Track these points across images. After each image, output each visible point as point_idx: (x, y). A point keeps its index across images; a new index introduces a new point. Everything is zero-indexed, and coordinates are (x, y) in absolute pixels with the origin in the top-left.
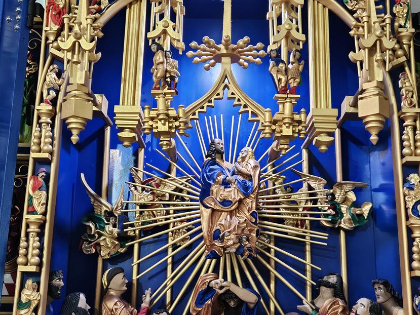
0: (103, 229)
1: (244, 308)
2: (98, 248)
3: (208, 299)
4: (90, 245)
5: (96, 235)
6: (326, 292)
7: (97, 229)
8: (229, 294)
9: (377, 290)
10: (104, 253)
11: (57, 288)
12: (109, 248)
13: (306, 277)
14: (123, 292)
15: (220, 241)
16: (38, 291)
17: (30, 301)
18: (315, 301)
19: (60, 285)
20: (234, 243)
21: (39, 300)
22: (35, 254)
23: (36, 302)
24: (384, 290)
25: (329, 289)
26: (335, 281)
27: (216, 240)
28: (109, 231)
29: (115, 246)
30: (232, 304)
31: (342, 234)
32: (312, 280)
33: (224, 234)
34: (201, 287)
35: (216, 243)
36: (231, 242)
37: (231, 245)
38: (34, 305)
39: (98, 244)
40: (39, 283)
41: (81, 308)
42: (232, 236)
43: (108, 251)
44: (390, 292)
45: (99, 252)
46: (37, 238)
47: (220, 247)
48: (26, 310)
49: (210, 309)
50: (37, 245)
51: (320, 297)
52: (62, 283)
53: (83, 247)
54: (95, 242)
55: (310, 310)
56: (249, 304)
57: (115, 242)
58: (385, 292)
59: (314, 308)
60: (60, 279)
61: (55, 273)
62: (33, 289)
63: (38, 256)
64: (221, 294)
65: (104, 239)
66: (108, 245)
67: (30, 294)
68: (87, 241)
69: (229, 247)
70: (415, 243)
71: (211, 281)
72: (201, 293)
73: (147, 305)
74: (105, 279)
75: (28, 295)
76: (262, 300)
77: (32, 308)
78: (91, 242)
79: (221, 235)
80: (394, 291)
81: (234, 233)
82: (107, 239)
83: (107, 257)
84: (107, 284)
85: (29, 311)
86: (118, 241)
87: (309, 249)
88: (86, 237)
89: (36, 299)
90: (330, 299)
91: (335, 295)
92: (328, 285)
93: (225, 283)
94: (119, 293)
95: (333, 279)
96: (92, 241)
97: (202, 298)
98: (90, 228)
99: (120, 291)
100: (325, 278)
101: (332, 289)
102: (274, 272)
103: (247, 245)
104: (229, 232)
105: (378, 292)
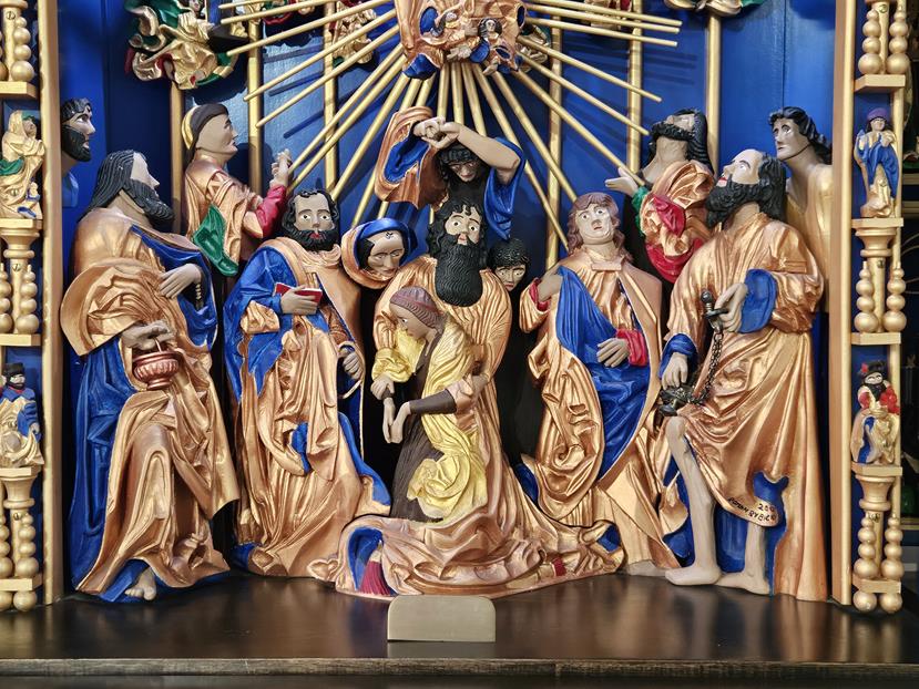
0: (175, 22)
1: (490, 183)
2: (167, 65)
3: (412, 163)
4: (151, 59)
5: (161, 37)
6: (669, 149)
7: (161, 22)
8: (457, 151)
9: (780, 131)
10: (182, 77)
11: (81, 137)
12: (192, 65)
13: (630, 118)
14: (230, 157)
15: (435, 34)
16: (39, 136)
17: (22, 157)
18: (644, 170)
19: (85, 130)
20: (467, 37)
21: (44, 157)
22: (22, 55)
23: (37, 161)
24: (794, 130)
25: (677, 142)
26: (691, 125)
27: (425, 34)
28: (190, 27)
29: (206, 60)
30: (464, 173)
31: (714, 24)
32: (642, 126)
33: (445, 17)
34: (397, 136)
35: (428, 40)
36: (459, 35)
37: (460, 42)
38: (32, 167)
39: (167, 58)
40: (38, 123)
41: (138, 182)
42: (463, 21)
43: (192, 73)
44: (807, 135)
45: (169, 75)
46: (22, 21)
47: (437, 47)
48: (16, 178)
49: (418, 185)
50: (24, 36)
51: (657, 161)
52: (90, 127)
53: (135, 64)
54: (160, 53)
55: (633, 186)
56: (501, 173)
57: (204, 51)
58: (795, 135)
59: (642, 183)
60: (84, 117)
61: (73, 103)
62: (28, 134)
63: (30, 61)
64: (441, 151)
65: (180, 47)
66: (189, 58)
67: (21, 142)
68: (142, 50)
69: (455, 46)
70: (871, 14)
71: (418, 122)
72: (397, 149)
73: (283, 183)
74: (188, 128)
75: (16, 145)
76: (527, 167)
77: (30, 172)
78: (150, 54)
79: (437, 21)
80: (815, 132)
81: (466, 13)
82: (187, 46)
83: (190, 86)
84: (191, 139)
85: (23, 179)
86: (212, 49)
87: (639, 63)
88: (138, 42)
89: (35, 155)
90: (678, 163)
91: (689, 155)
92: (675, 134)
93: (448, 126)
94: (222, 158)
95: (686, 122)
96: (154, 50)
97: (400, 162)
98: (147, 22)
99: (222, 153)
100: (670, 120)
101: (683, 143)
102: (558, 112)
103: (495, 41)
104: (456, 12)
105: (781, 136)
